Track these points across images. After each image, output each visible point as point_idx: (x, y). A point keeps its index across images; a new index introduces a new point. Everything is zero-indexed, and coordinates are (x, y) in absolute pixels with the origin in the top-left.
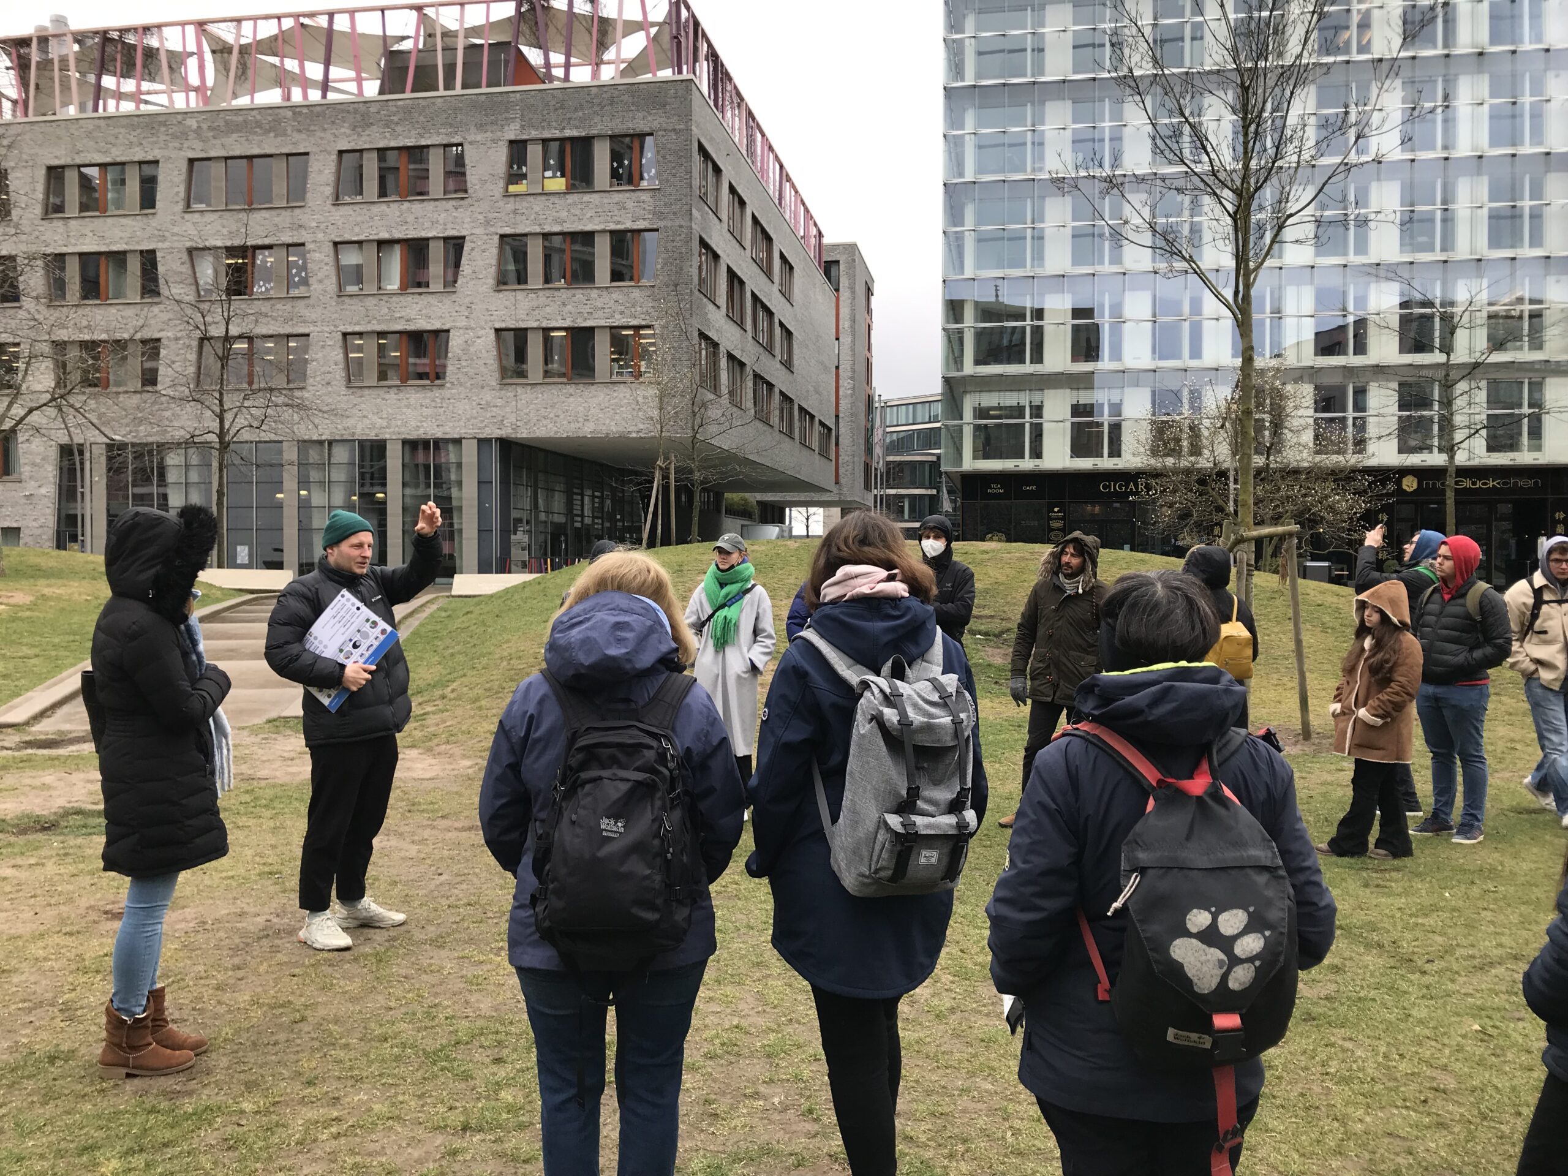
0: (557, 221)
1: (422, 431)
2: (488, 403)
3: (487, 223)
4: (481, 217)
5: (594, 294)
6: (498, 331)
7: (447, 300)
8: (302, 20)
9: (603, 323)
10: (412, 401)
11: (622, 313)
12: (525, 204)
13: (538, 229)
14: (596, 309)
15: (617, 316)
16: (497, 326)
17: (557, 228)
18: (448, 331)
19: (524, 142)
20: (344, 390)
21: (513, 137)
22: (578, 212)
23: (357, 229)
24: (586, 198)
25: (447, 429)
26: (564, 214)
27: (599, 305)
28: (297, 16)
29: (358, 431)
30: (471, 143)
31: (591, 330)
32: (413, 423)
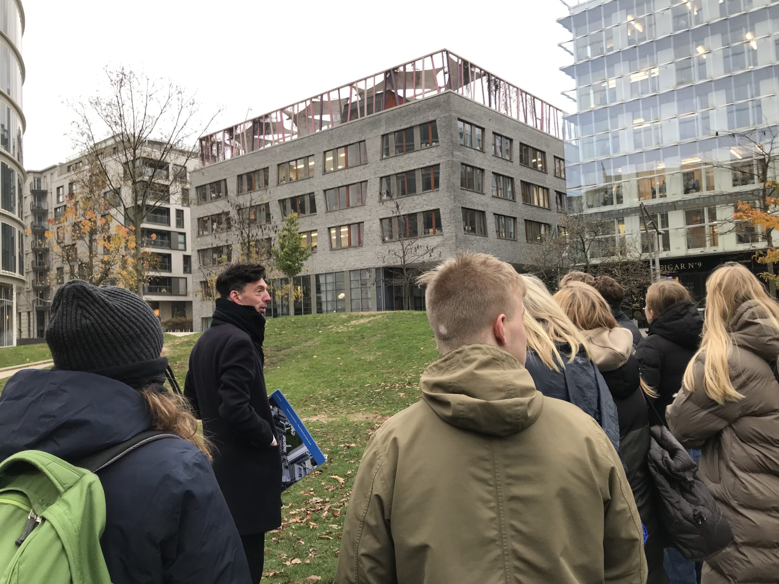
0: (401, 167)
1: (356, 266)
2: (378, 252)
3: (375, 173)
4: (373, 171)
5: (416, 197)
6: (381, 220)
7: (362, 208)
8: (314, 100)
9: (419, 210)
10: (352, 254)
11: (427, 205)
12: (389, 162)
13: (393, 172)
14: (417, 204)
15: (425, 206)
16: (381, 218)
17: (400, 171)
18: (363, 222)
19: (387, 134)
20: (329, 252)
21: (383, 133)
22: (408, 162)
23: (331, 184)
24: (411, 155)
25: (364, 265)
26: (403, 164)
27: (418, 202)
28: (311, 99)
29: (335, 268)
30: (368, 139)
31: (415, 214)
32: (353, 264)
